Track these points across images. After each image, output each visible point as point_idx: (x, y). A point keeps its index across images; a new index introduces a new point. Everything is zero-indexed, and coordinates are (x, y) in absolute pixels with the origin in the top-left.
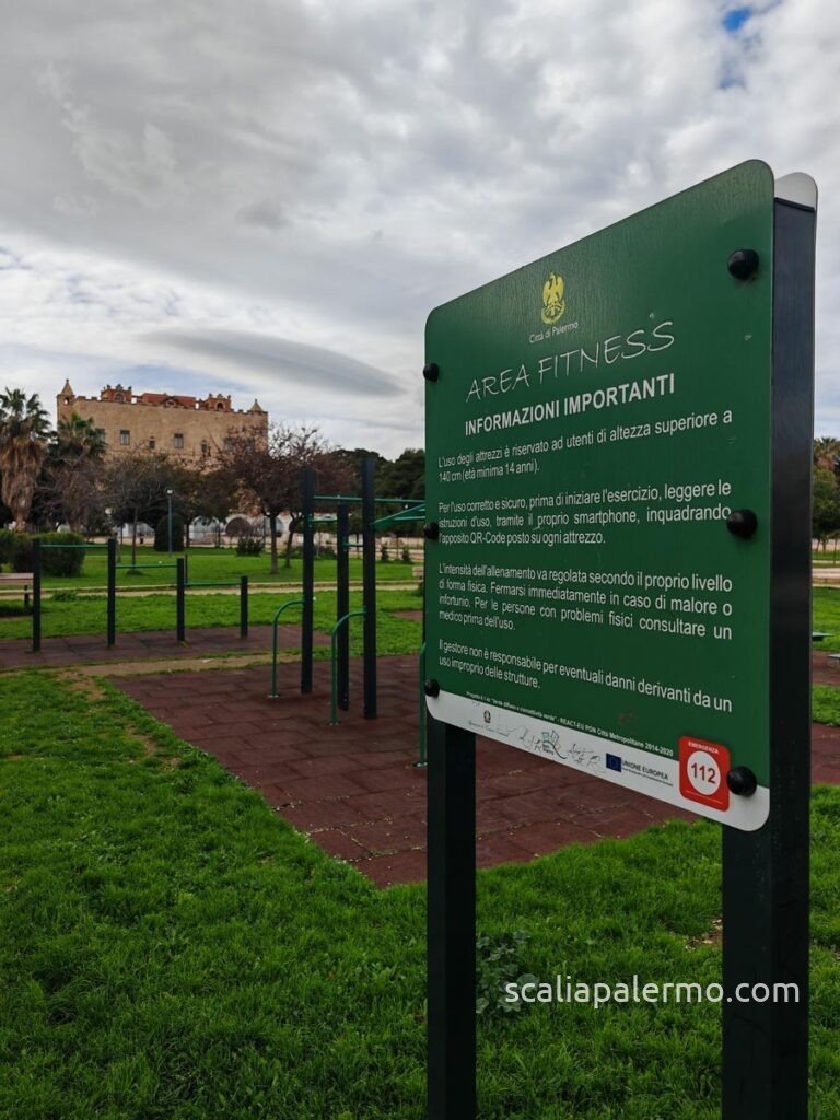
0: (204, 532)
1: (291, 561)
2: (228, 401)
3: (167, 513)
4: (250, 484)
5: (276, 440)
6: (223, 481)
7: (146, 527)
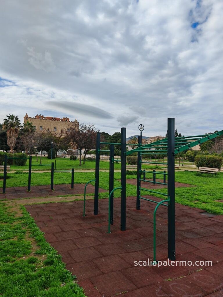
0: (61, 153)
1: (85, 162)
2: (69, 119)
3: (51, 148)
4: (74, 140)
5: (82, 128)
6: (67, 140)
7: (46, 152)
